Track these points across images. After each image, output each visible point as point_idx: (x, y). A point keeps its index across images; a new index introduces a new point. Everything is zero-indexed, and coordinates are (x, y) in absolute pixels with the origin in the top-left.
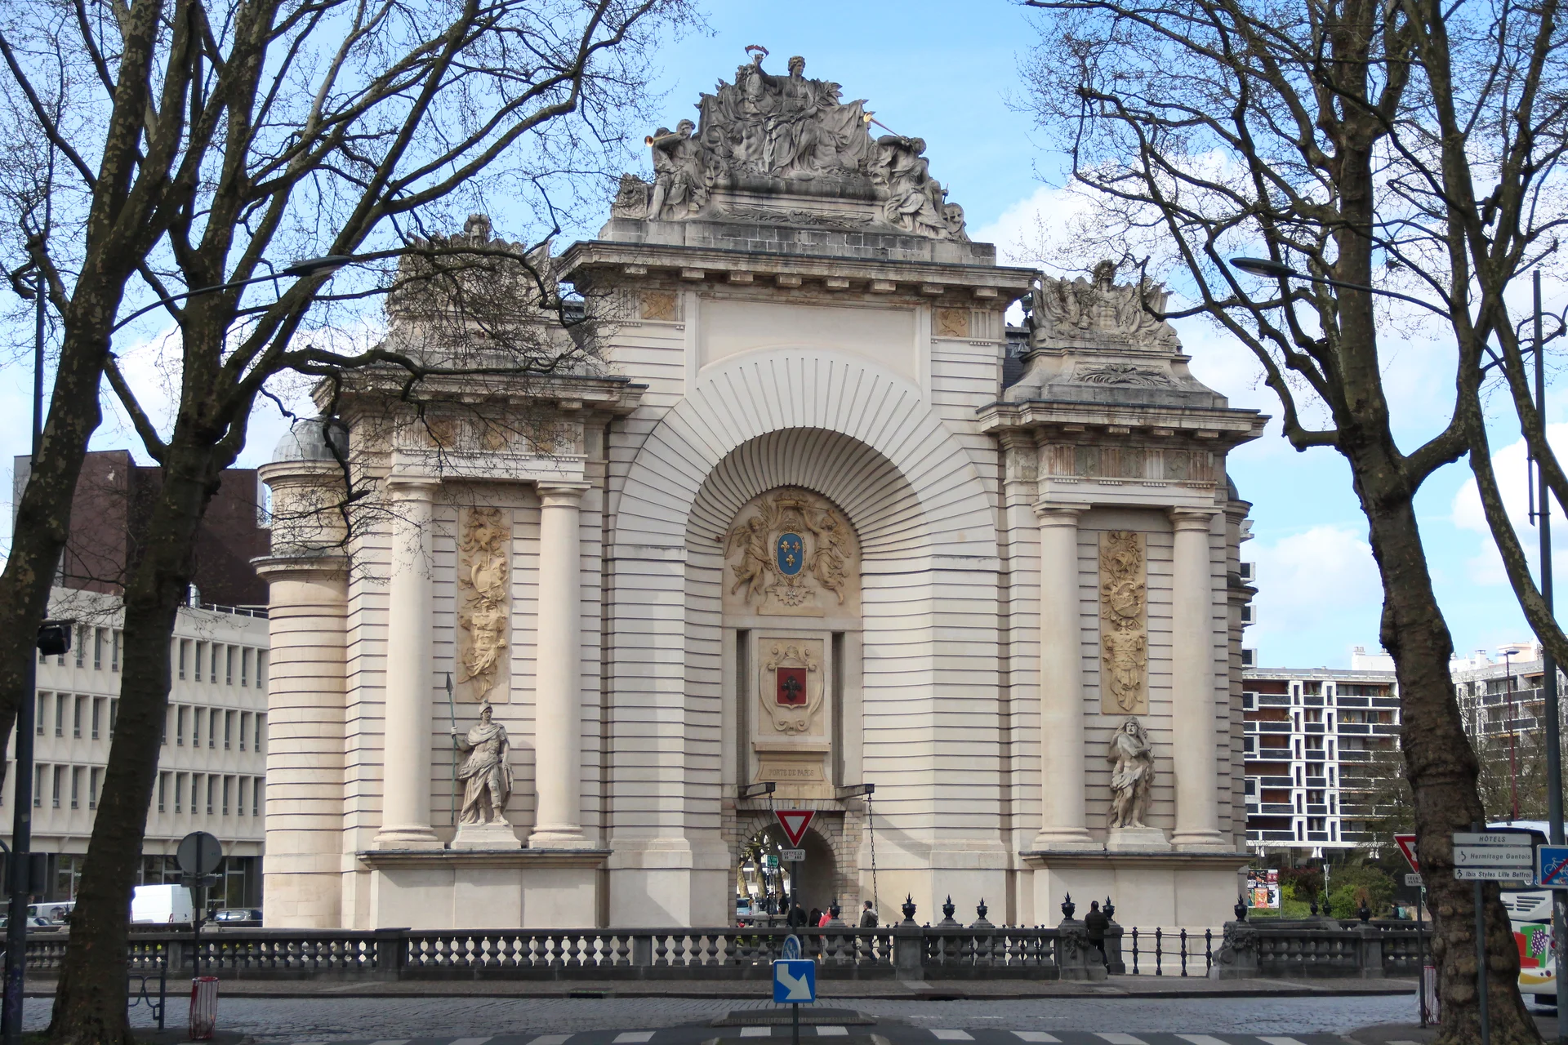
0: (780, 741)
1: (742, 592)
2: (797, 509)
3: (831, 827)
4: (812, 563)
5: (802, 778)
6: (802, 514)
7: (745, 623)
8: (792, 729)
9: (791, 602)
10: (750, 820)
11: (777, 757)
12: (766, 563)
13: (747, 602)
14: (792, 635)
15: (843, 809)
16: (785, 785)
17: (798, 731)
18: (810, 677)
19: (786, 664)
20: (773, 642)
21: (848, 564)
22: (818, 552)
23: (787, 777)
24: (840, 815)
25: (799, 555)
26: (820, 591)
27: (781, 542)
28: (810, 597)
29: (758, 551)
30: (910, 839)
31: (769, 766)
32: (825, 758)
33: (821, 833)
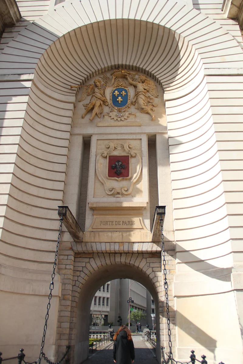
0: (111, 201)
1: (88, 117)
2: (124, 77)
3: (152, 265)
4: (134, 100)
5: (125, 226)
6: (127, 79)
7: (89, 131)
8: (118, 193)
9: (119, 119)
10: (87, 260)
11: (107, 212)
12: (104, 102)
13: (91, 121)
14: (119, 137)
15: (159, 249)
16: (111, 232)
17: (123, 195)
18: (132, 161)
19: (116, 153)
20: (107, 142)
21: (156, 101)
22: (137, 95)
23: (114, 227)
24: (157, 255)
25: (125, 98)
26: (138, 114)
27: (114, 92)
28: (131, 117)
29: (99, 95)
30: (214, 267)
31: (99, 218)
32: (144, 212)
33: (144, 270)
